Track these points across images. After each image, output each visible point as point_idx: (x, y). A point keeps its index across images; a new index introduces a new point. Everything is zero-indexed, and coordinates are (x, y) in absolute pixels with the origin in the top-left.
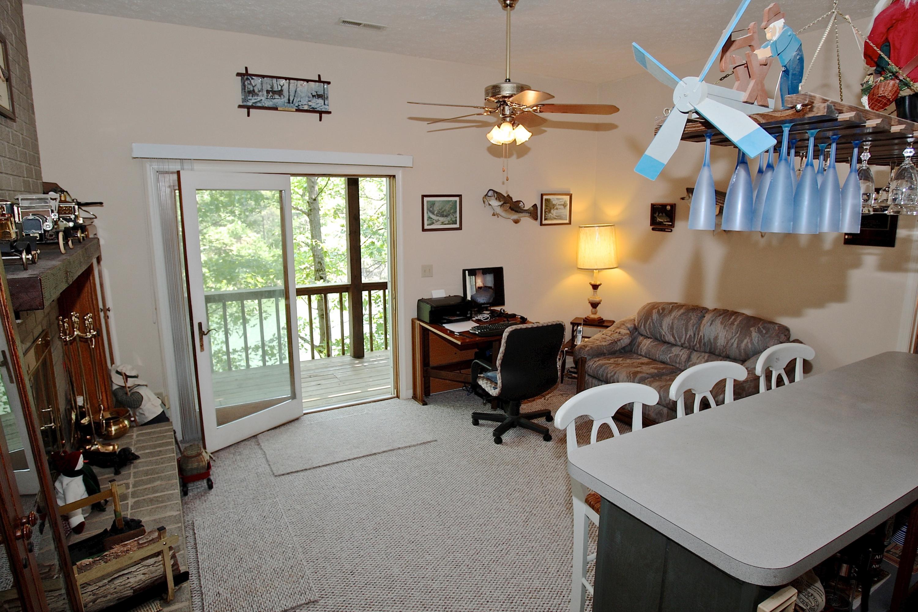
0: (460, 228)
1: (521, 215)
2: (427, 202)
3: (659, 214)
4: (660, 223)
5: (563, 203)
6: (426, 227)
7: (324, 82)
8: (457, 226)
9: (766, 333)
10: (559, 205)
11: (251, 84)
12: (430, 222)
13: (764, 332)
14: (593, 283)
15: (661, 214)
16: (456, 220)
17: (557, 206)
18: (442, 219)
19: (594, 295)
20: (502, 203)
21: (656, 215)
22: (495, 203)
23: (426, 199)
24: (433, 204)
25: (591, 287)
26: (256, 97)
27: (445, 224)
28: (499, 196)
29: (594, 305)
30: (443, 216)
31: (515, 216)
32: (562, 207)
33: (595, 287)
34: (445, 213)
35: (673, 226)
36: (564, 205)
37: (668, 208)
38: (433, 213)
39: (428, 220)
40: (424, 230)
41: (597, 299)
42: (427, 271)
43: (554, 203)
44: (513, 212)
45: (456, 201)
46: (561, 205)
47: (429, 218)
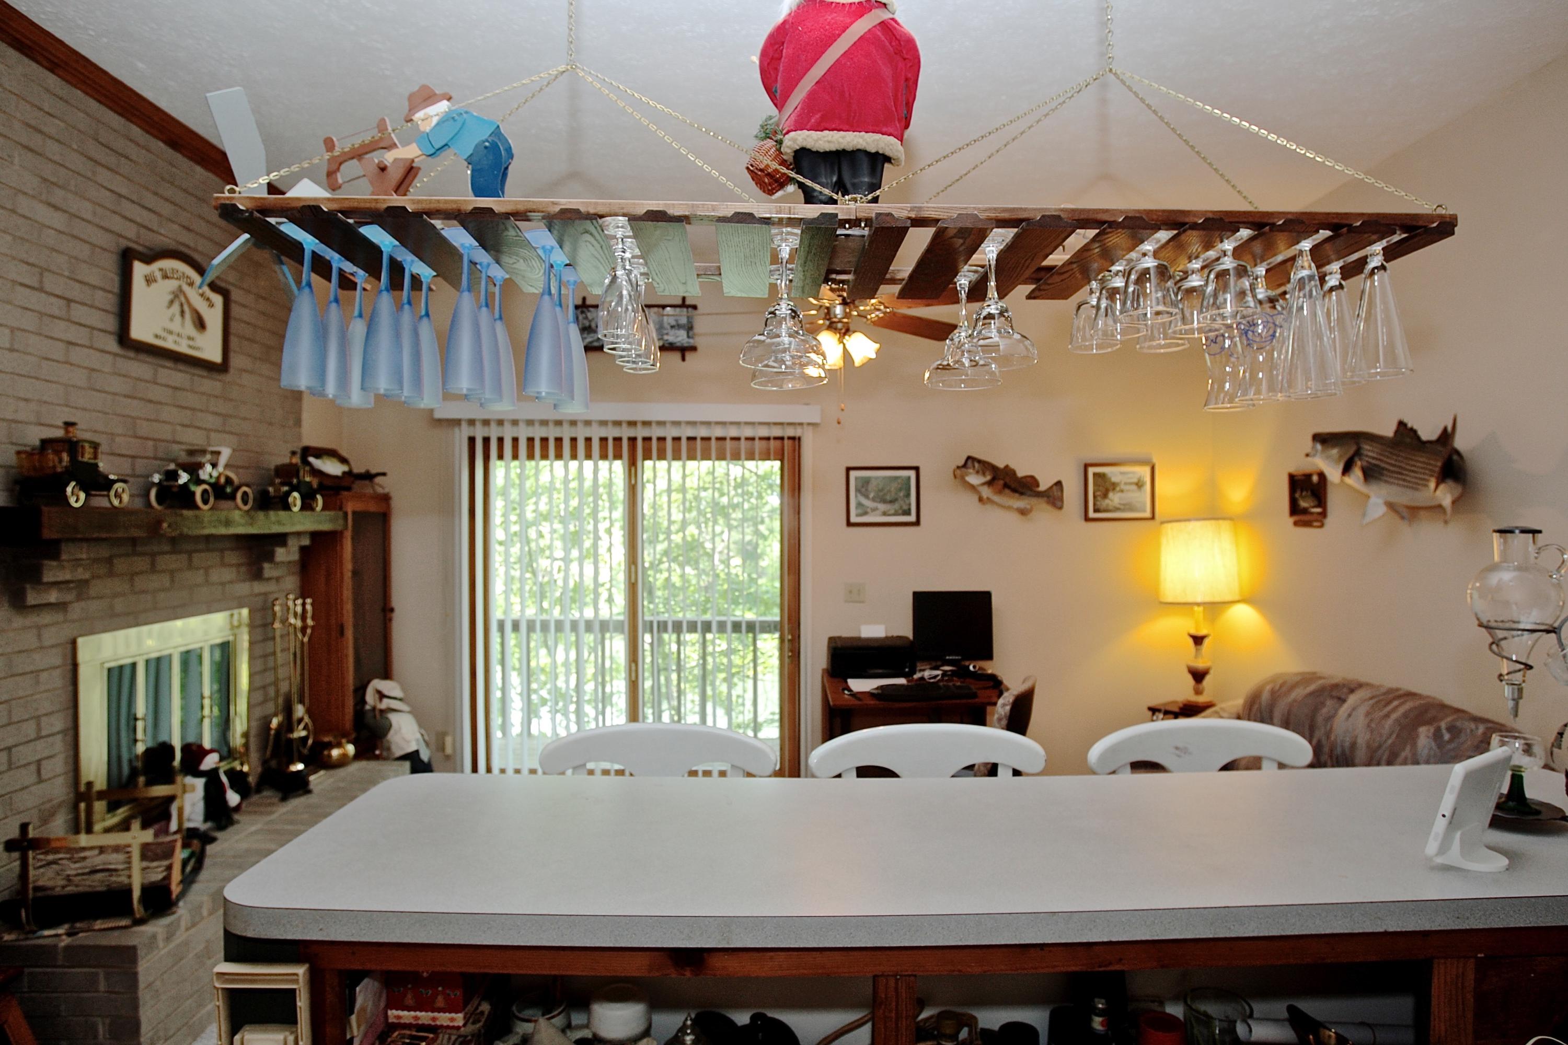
0: (917, 523)
1: (1034, 501)
2: (856, 478)
3: (1302, 492)
4: (1305, 511)
5: (1135, 480)
6: (853, 519)
7: (688, 307)
8: (912, 518)
9: (1451, 741)
10: (1126, 484)
11: (586, 318)
12: (860, 511)
13: (1447, 737)
14: (1193, 632)
15: (1304, 493)
16: (910, 509)
17: (1123, 487)
18: (882, 507)
19: (1196, 657)
20: (988, 478)
21: (1297, 495)
22: (974, 479)
23: (853, 474)
24: (866, 482)
25: (1191, 641)
26: (592, 335)
27: (889, 515)
28: (985, 466)
29: (1198, 676)
30: (884, 501)
31: (1021, 503)
32: (1134, 487)
33: (1198, 640)
34: (888, 498)
35: (1324, 514)
36: (1139, 485)
37: (1315, 478)
38: (867, 497)
39: (857, 508)
40: (849, 524)
41: (1200, 664)
42: (854, 594)
43: (1114, 479)
44: (1017, 495)
45: (909, 478)
46: (1131, 484)
47: (859, 505)
